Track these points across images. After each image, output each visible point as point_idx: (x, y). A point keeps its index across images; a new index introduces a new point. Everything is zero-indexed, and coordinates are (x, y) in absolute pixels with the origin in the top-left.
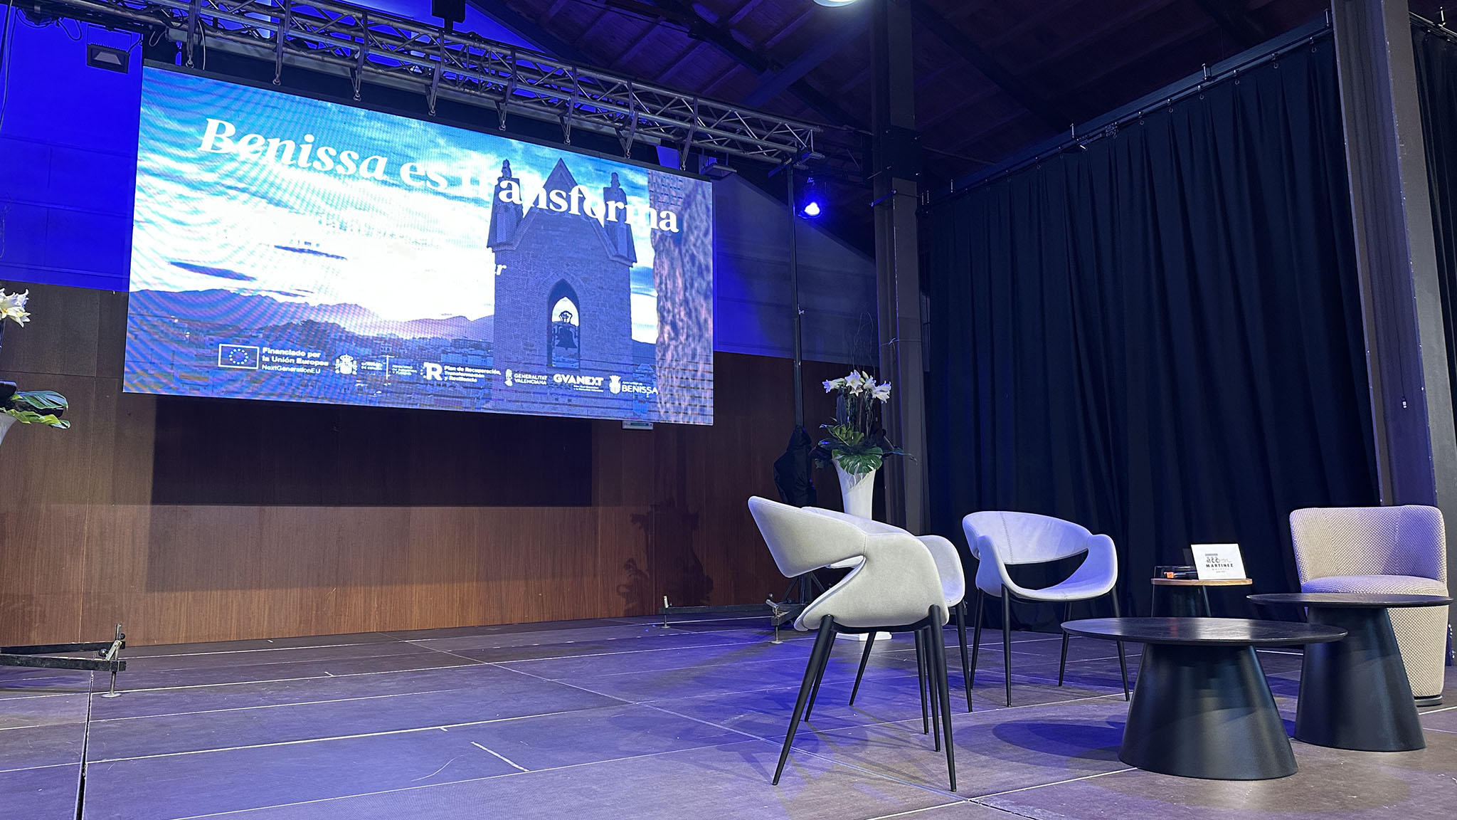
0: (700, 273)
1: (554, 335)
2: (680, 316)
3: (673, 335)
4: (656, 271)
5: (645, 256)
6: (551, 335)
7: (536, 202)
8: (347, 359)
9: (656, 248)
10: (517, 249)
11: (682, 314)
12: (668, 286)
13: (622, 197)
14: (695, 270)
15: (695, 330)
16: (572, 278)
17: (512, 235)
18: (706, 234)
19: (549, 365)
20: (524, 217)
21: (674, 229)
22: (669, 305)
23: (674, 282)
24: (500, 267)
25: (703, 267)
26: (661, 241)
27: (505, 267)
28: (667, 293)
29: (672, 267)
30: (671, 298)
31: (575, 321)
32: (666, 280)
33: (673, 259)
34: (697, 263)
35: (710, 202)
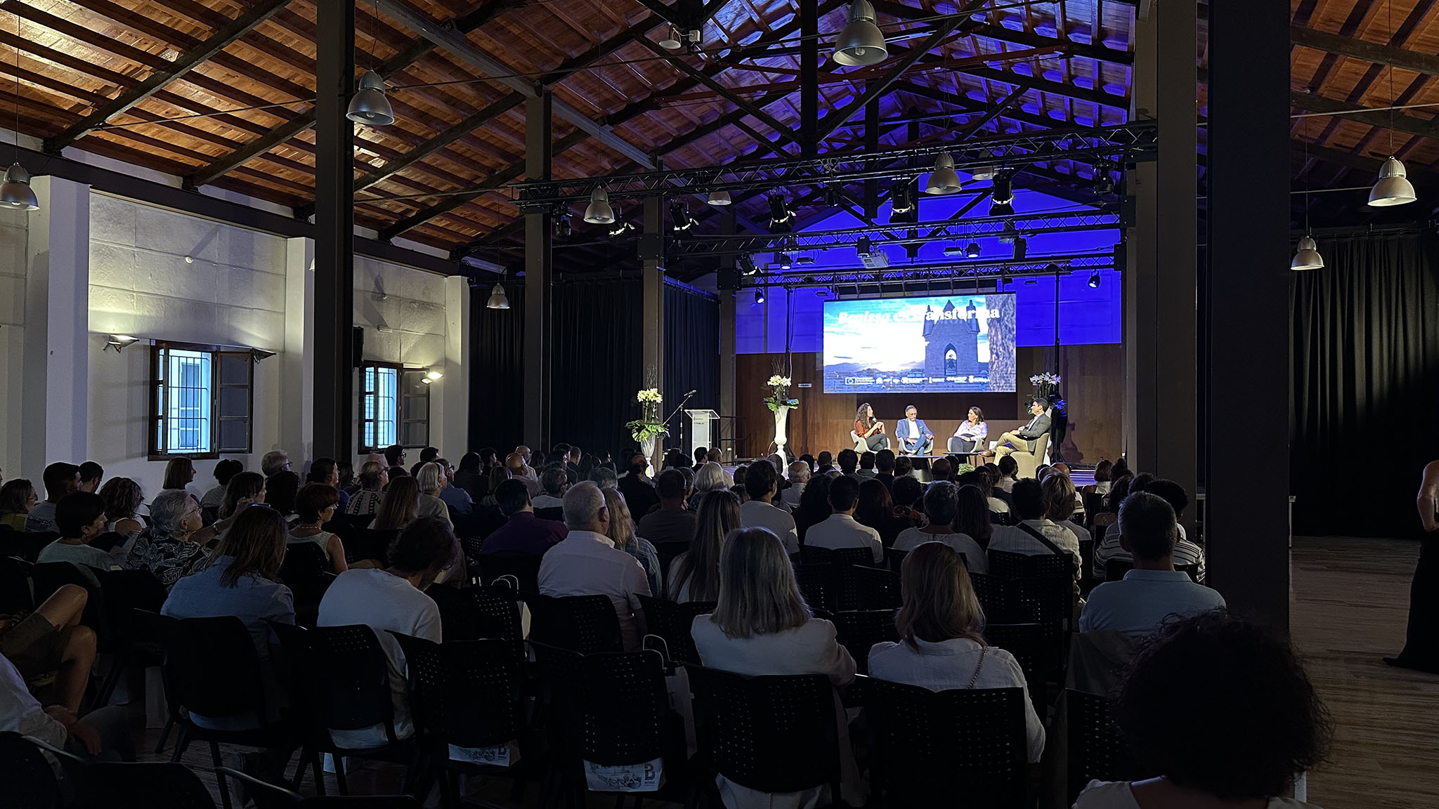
0: (1010, 332)
2: (999, 350)
3: (996, 358)
4: (989, 334)
5: (984, 328)
6: (946, 364)
7: (940, 318)
9: (989, 325)
10: (933, 335)
11: (1001, 349)
12: (994, 339)
13: (974, 308)
14: (1007, 331)
15: (1007, 355)
16: (954, 342)
17: (931, 331)
18: (1012, 316)
19: (945, 375)
20: (935, 324)
21: (998, 316)
22: (995, 346)
23: (997, 337)
24: (927, 343)
25: (1011, 328)
26: (991, 323)
27: (929, 342)
28: (994, 342)
29: (996, 331)
30: (996, 343)
31: (954, 357)
32: (994, 337)
33: (996, 328)
34: (1008, 328)
35: (1015, 303)
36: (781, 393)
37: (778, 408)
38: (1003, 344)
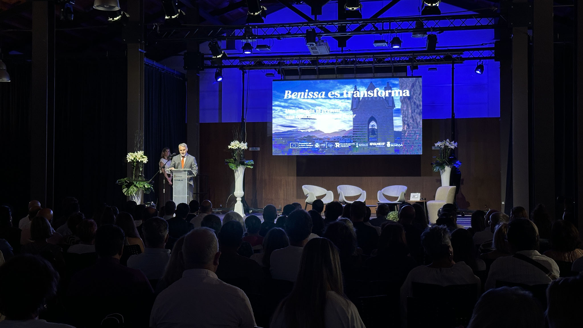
0: (418, 107)
1: (370, 132)
2: (410, 121)
3: (408, 128)
4: (402, 109)
5: (398, 105)
6: (369, 132)
7: (364, 95)
8: (317, 144)
9: (402, 102)
10: (359, 109)
11: (411, 121)
12: (406, 113)
13: (390, 89)
14: (416, 106)
15: (416, 125)
16: (375, 115)
17: (357, 106)
18: (419, 95)
19: (368, 140)
20: (361, 100)
21: (408, 95)
22: (406, 119)
23: (408, 111)
24: (354, 115)
25: (419, 105)
26: (403, 100)
27: (355, 115)
28: (405, 115)
29: (407, 107)
30: (407, 116)
31: (376, 128)
32: (405, 111)
33: (407, 104)
34: (416, 104)
35: (421, 84)
36: (240, 155)
37: (237, 167)
38: (412, 117)
